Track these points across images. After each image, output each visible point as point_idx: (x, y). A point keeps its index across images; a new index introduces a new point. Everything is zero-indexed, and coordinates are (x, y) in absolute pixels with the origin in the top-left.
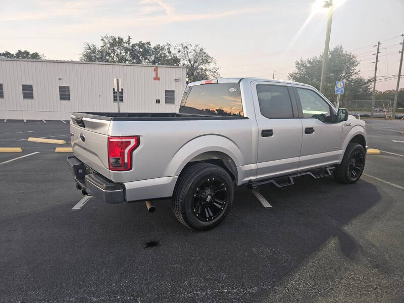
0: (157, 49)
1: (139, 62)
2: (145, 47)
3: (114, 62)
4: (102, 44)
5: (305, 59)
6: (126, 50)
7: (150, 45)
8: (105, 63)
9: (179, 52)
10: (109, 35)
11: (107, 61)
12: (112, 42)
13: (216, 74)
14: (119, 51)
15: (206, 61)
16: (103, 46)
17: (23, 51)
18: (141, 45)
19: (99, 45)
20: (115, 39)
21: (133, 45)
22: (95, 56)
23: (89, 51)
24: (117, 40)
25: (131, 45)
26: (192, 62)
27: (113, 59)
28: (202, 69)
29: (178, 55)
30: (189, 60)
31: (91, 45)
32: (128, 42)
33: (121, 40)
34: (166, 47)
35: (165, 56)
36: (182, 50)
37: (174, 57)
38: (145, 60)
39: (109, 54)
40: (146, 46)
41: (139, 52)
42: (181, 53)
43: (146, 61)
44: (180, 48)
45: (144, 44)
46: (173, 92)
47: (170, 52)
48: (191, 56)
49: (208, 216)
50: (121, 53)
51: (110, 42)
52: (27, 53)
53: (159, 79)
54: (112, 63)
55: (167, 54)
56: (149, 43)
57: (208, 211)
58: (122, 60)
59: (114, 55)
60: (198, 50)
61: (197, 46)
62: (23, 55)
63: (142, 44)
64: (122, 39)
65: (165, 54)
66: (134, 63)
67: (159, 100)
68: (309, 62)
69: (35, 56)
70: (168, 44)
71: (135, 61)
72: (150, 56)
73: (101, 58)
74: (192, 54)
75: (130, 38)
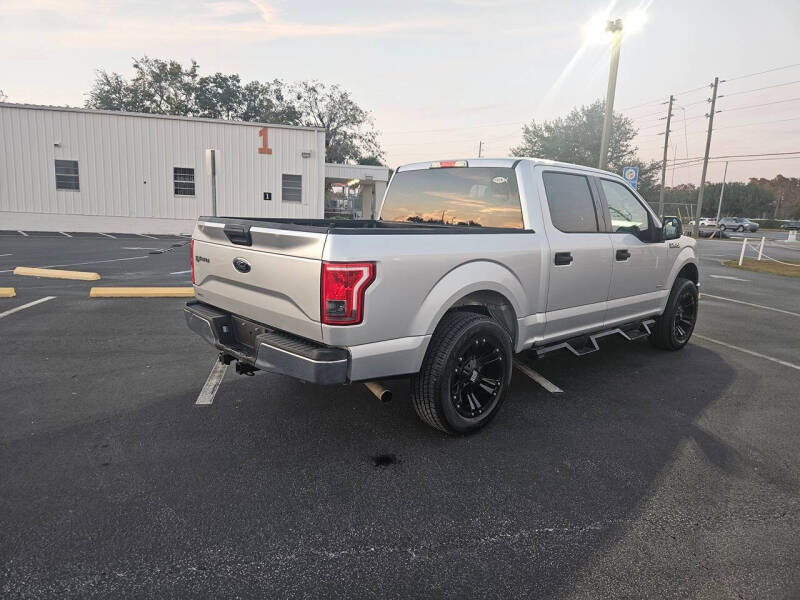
0: (253, 89)
1: (216, 114)
2: (228, 86)
3: (164, 113)
4: (134, 74)
5: (540, 123)
6: (188, 89)
7: (238, 81)
8: (141, 114)
9: (299, 98)
10: (152, 58)
11: (146, 110)
12: (156, 70)
13: (372, 145)
14: (172, 90)
15: (354, 118)
16: (137, 80)
18: (220, 81)
19: (129, 77)
20: (164, 66)
21: (204, 81)
22: (119, 99)
23: (107, 88)
24: (169, 67)
25: (198, 79)
26: (326, 120)
27: (159, 106)
28: (345, 134)
29: (296, 105)
30: (319, 116)
31: (110, 75)
32: (193, 74)
33: (176, 68)
34: (274, 87)
35: (270, 104)
36: (305, 95)
37: (289, 108)
38: (228, 110)
39: (150, 97)
40: (230, 83)
41: (216, 95)
42: (302, 99)
43: (231, 113)
44: (302, 90)
45: (225, 80)
46: (299, 178)
47: (280, 98)
48: (322, 107)
49: (473, 408)
50: (176, 95)
51: (153, 72)
53: (269, 152)
54: (157, 115)
55: (275, 101)
56: (236, 78)
57: (472, 400)
58: (179, 109)
59: (162, 97)
60: (337, 97)
61: (335, 88)
63: (221, 78)
64: (179, 67)
65: (269, 101)
66: (205, 116)
67: (270, 194)
68: (548, 128)
70: (276, 82)
71: (206, 112)
72: (240, 103)
73: (132, 103)
74: (324, 103)
75: (195, 66)
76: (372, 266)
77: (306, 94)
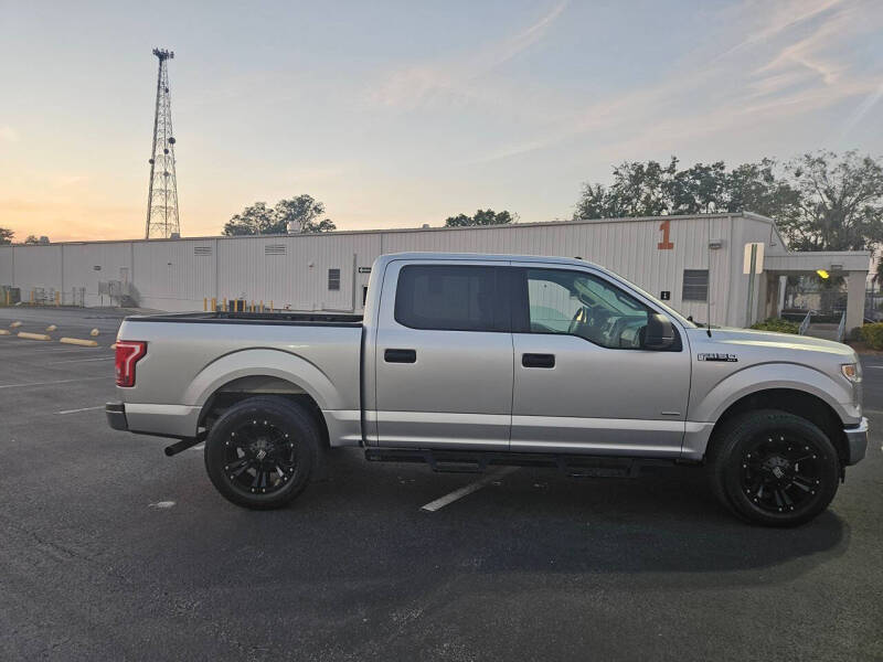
0: (741, 174)
1: (693, 209)
2: (709, 175)
4: (613, 180)
6: (666, 186)
7: (723, 168)
9: (798, 174)
10: (631, 162)
11: (624, 214)
12: (633, 173)
16: (616, 186)
17: (485, 211)
18: (700, 172)
19: (608, 184)
20: (641, 167)
21: (682, 175)
22: (600, 207)
23: (590, 198)
24: (646, 168)
25: (676, 174)
28: (868, 210)
29: (794, 184)
30: (826, 192)
31: (593, 187)
32: (672, 170)
33: (654, 167)
34: (762, 168)
35: (759, 188)
36: (806, 170)
37: (781, 188)
39: (628, 200)
40: (711, 173)
41: (693, 187)
42: (802, 177)
43: (712, 204)
44: (802, 164)
45: (708, 169)
47: (769, 178)
48: (836, 182)
51: (631, 176)
52: (490, 213)
53: (670, 246)
54: (636, 218)
55: (765, 184)
56: (720, 166)
58: (654, 209)
60: (856, 164)
61: (849, 154)
62: (484, 218)
63: (701, 168)
64: (657, 165)
65: (758, 184)
66: (681, 213)
67: (668, 293)
69: (504, 217)
70: (765, 161)
71: (682, 208)
72: (720, 192)
73: (612, 209)
74: (836, 175)
75: (675, 160)
76: (144, 346)
77: (809, 169)
